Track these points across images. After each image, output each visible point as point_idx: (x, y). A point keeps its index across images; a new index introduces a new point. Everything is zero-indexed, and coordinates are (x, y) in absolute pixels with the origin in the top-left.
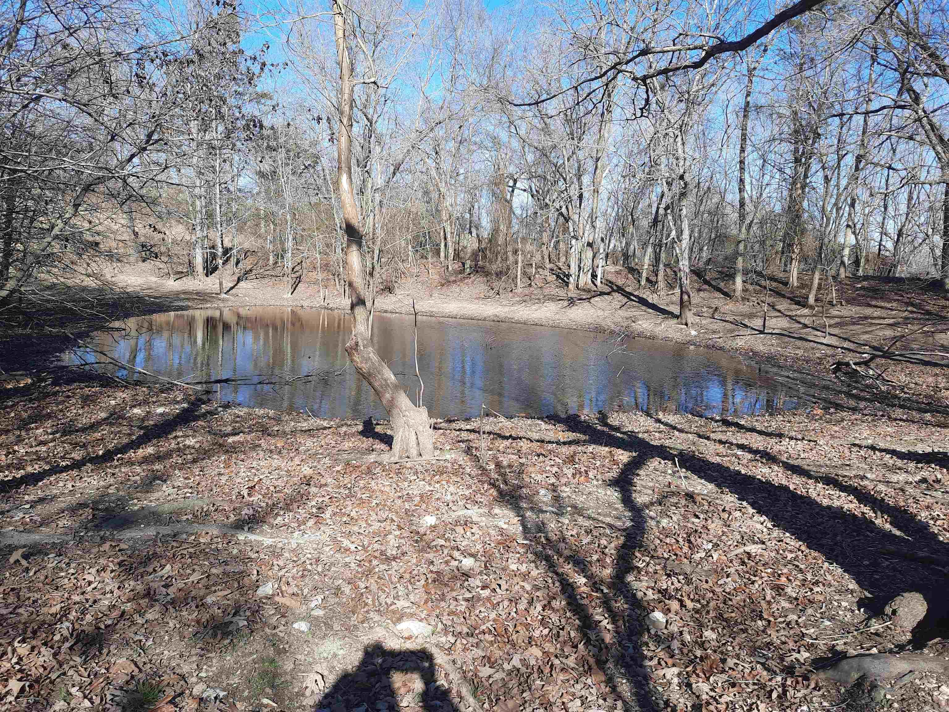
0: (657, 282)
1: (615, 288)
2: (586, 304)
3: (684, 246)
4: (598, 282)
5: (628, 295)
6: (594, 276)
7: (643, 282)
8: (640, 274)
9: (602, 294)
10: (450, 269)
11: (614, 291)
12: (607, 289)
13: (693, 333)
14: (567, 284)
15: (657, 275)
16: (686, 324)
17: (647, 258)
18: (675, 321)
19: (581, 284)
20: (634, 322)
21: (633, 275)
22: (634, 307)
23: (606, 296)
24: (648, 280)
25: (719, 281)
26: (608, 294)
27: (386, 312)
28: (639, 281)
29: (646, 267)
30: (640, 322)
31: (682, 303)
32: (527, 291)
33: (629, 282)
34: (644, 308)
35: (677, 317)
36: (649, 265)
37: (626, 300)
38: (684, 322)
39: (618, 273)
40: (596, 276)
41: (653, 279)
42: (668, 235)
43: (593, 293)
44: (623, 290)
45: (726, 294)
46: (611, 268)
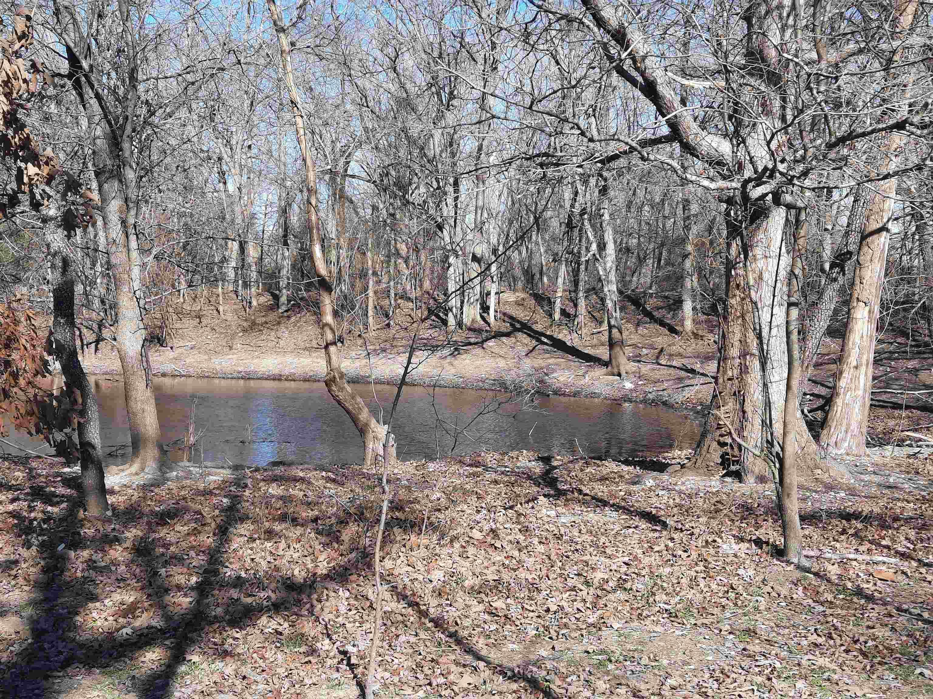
0: (576, 316)
1: (518, 326)
2: (478, 351)
3: (609, 265)
4: (491, 318)
5: (536, 335)
6: (485, 308)
7: (557, 316)
8: (551, 303)
9: (498, 335)
10: (254, 303)
11: (516, 330)
12: (506, 327)
13: (628, 385)
14: (445, 322)
15: (576, 306)
16: (619, 375)
17: (560, 281)
18: (604, 370)
19: (467, 320)
20: (547, 374)
21: (542, 307)
22: (547, 352)
23: (504, 339)
24: (564, 312)
25: (663, 312)
26: (508, 335)
27: (164, 375)
28: (551, 315)
29: (559, 294)
30: (555, 375)
31: (612, 344)
32: (383, 335)
33: (537, 317)
34: (560, 353)
35: (606, 364)
36: (564, 291)
37: (534, 342)
38: (616, 371)
39: (519, 303)
40: (488, 308)
41: (572, 311)
42: (588, 250)
43: (484, 335)
44: (530, 329)
45: (672, 330)
46: (509, 297)
